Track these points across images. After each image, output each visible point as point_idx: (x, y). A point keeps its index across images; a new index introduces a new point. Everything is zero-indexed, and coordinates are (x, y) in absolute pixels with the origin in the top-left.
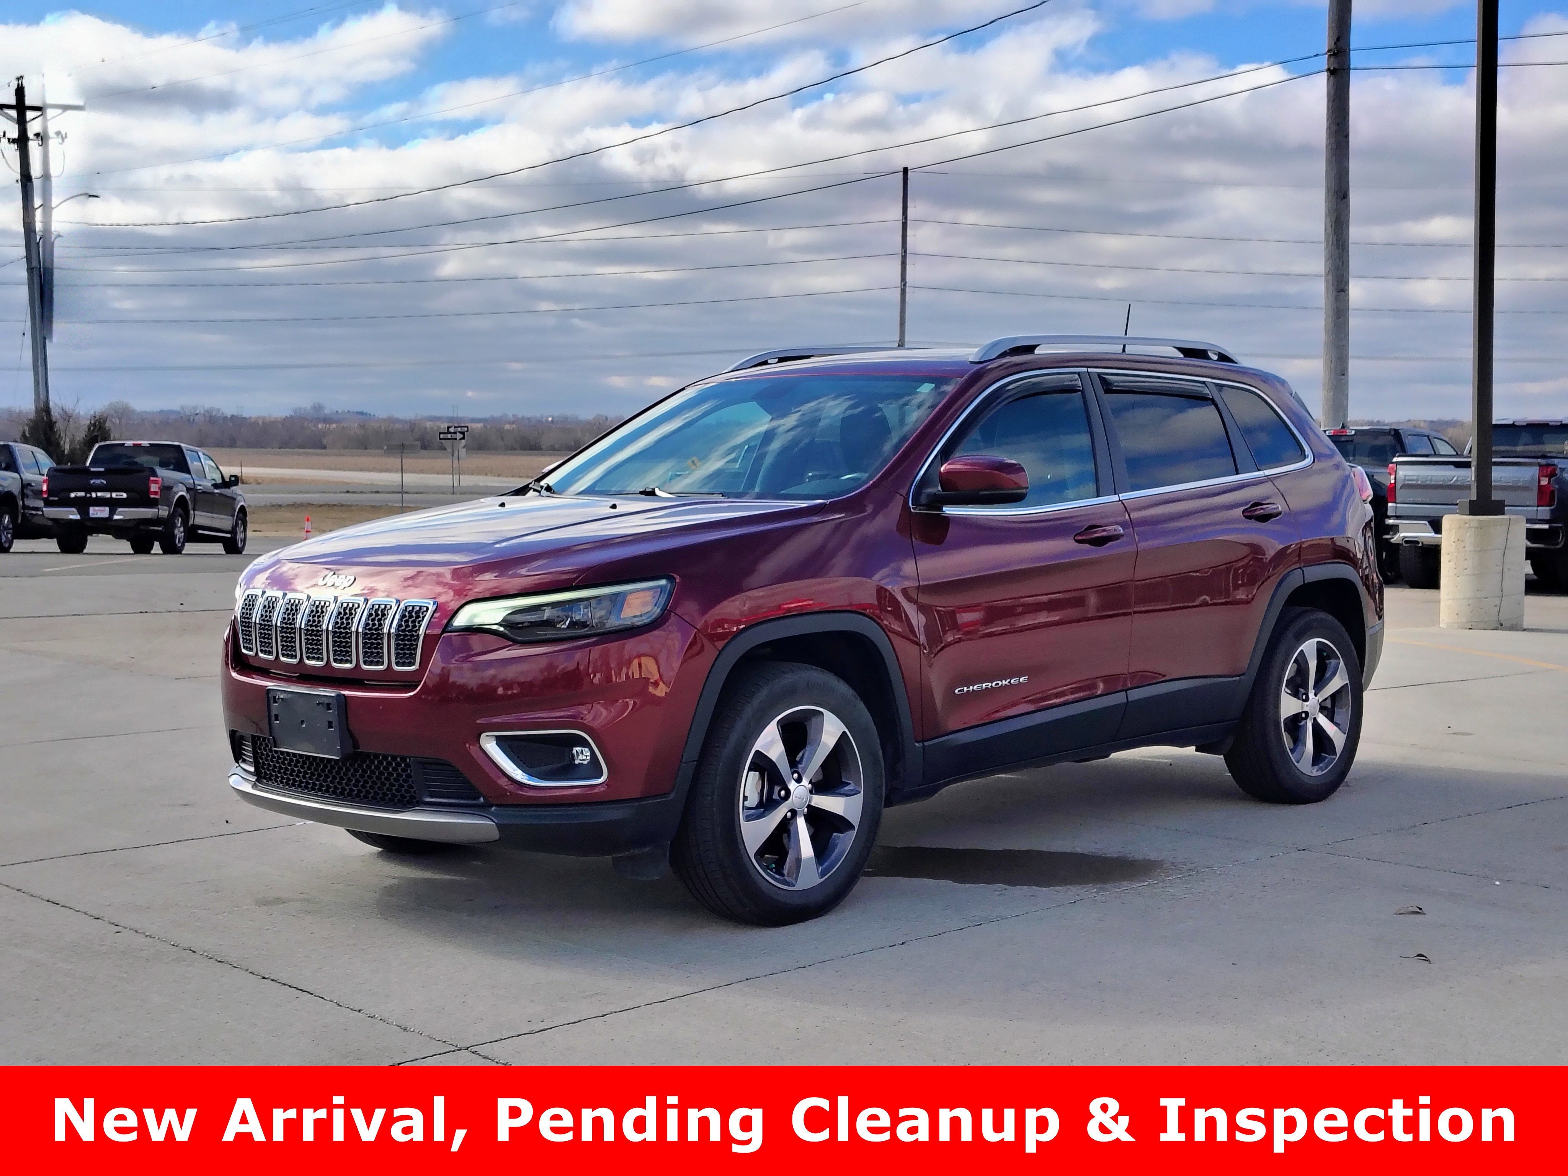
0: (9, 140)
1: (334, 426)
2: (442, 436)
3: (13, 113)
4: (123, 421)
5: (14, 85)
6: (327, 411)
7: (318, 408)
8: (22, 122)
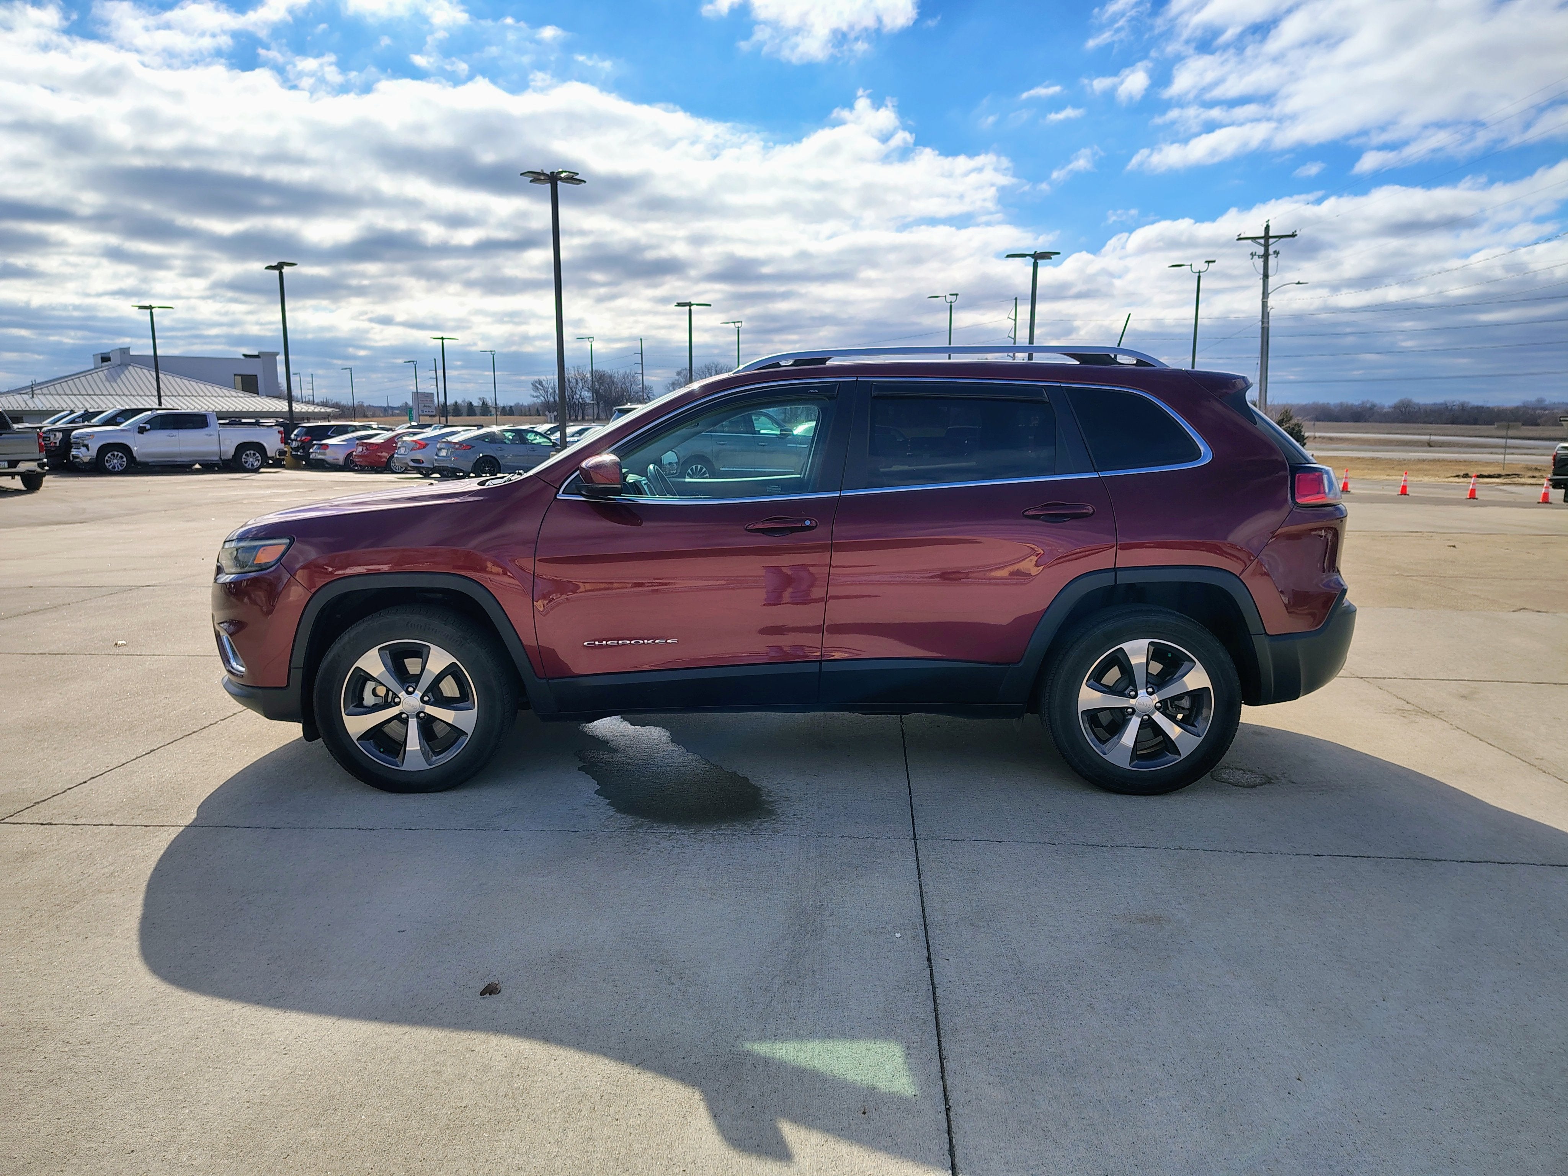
0: (1259, 256)
1: (1547, 412)
2: (1561, 419)
3: (1262, 241)
4: (1407, 410)
5: (1265, 226)
6: (1547, 403)
7: (1540, 401)
8: (1266, 246)
